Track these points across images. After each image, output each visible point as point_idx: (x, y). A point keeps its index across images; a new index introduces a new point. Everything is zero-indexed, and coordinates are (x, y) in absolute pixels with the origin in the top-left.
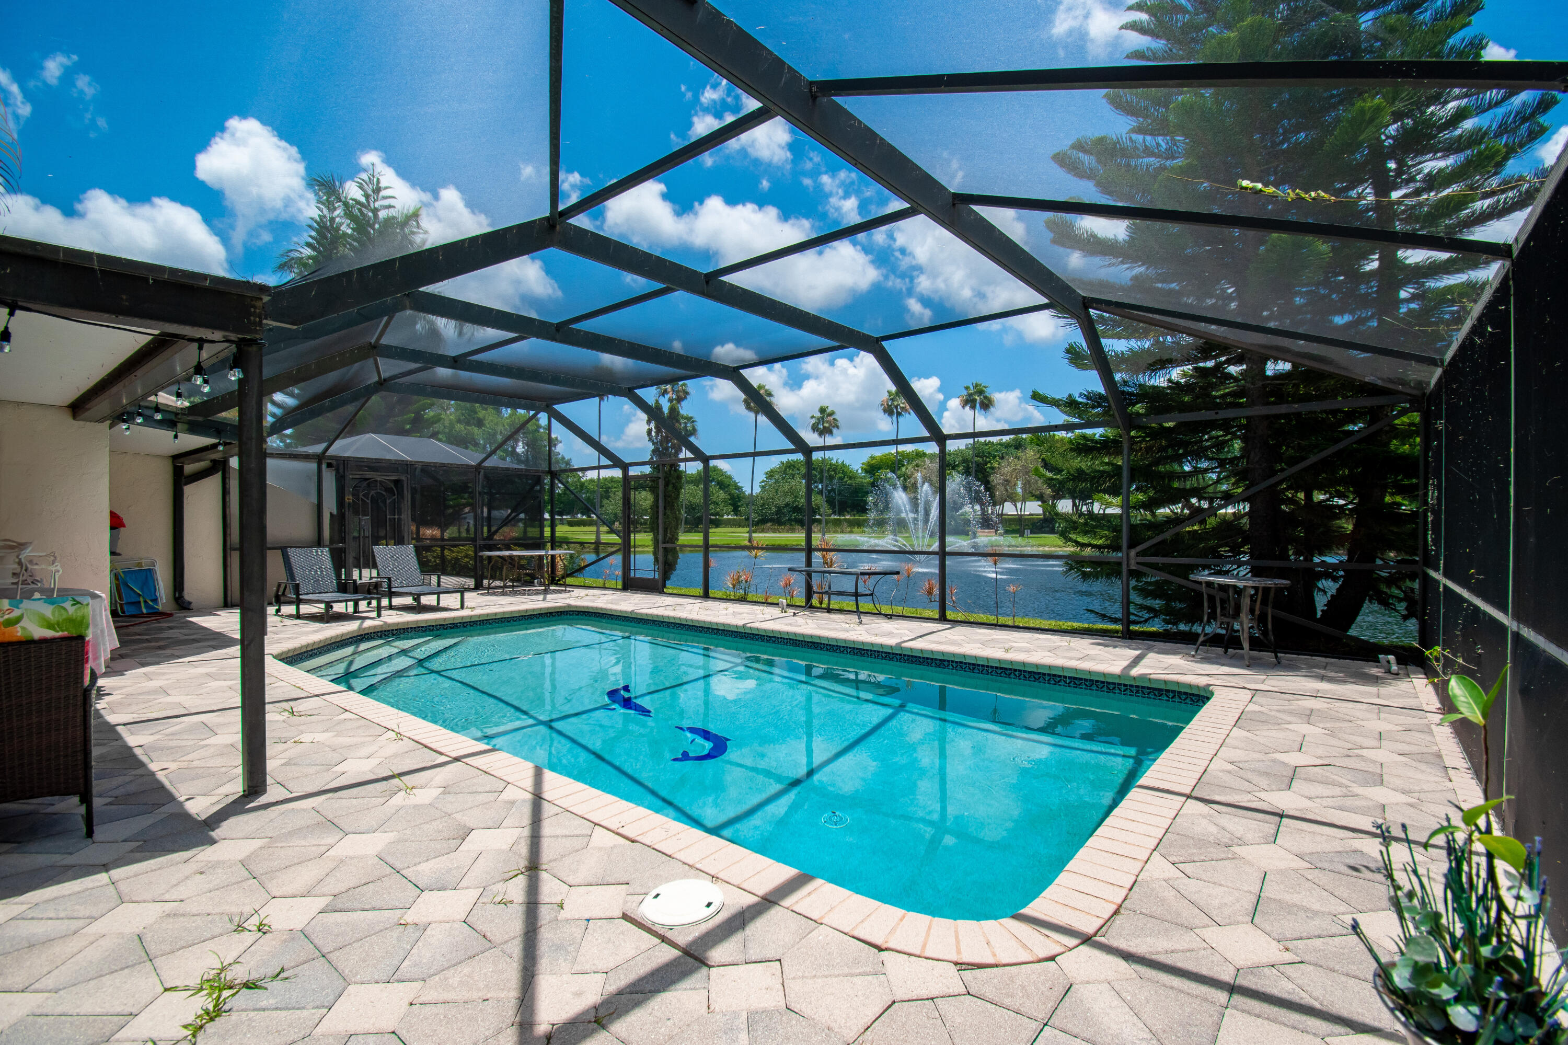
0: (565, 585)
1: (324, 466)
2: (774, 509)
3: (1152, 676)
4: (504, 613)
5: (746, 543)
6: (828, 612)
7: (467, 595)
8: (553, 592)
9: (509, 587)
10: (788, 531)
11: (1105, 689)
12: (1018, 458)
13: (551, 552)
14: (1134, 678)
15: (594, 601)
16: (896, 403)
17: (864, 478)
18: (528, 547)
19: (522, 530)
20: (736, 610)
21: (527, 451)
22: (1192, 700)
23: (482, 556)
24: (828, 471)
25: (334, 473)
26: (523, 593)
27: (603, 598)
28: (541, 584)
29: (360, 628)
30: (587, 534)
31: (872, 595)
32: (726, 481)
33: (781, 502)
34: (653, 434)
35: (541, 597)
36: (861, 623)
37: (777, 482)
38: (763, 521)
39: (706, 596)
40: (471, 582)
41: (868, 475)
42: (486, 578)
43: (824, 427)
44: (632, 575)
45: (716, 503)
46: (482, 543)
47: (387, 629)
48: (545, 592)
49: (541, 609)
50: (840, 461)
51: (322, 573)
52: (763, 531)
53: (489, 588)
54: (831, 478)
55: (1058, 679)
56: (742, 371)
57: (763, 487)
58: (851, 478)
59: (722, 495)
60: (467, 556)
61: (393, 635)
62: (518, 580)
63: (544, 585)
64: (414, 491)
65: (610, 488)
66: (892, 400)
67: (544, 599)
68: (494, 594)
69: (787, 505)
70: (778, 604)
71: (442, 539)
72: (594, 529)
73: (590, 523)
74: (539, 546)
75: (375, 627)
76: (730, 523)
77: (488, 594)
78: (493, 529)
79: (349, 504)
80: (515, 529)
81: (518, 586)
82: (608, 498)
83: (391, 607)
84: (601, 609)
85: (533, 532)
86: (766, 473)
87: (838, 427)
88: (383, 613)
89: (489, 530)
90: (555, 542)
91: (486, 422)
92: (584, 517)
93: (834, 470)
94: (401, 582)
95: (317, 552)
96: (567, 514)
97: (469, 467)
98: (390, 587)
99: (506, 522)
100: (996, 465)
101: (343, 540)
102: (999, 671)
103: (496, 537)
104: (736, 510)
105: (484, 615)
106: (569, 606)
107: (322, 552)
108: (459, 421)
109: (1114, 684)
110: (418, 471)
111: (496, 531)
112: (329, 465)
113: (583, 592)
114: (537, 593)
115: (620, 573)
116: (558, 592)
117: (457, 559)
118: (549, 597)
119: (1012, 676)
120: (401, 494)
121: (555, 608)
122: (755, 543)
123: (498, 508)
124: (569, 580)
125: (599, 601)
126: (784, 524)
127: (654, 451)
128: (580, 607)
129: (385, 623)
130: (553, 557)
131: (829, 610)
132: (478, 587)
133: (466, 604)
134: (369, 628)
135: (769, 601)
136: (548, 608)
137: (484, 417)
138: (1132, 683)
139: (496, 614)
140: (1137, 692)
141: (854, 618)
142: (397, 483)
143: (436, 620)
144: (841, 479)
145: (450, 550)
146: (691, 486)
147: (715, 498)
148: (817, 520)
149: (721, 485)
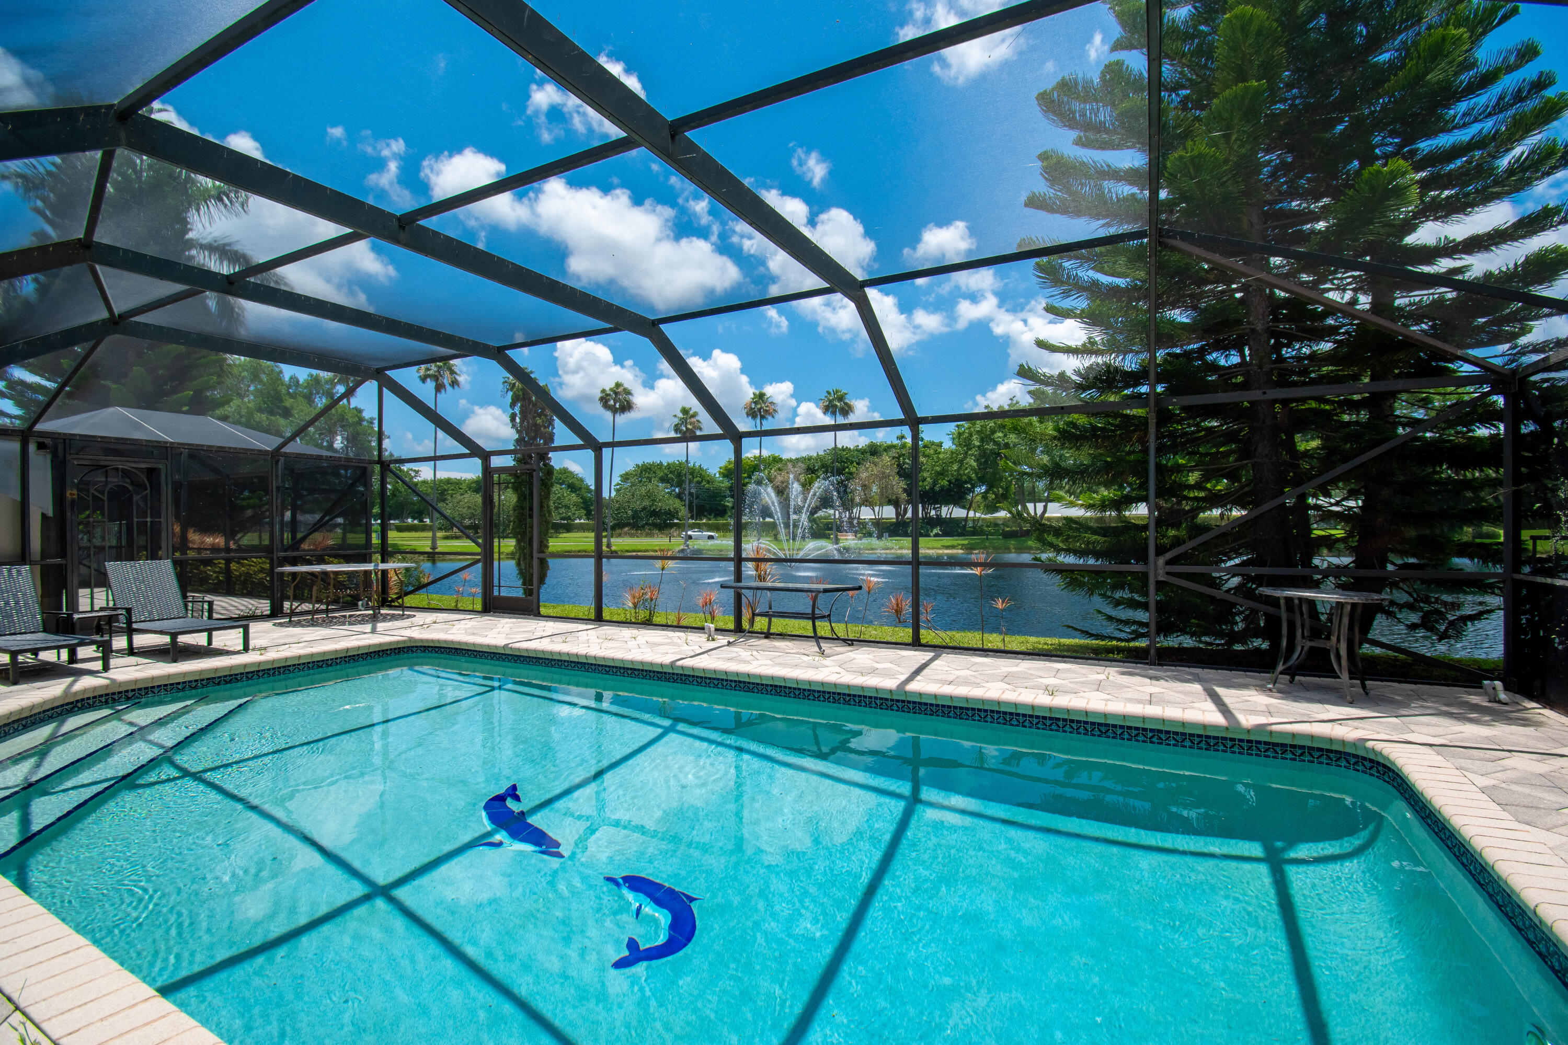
0: (402, 607)
1: (32, 447)
2: (630, 513)
3: (1274, 728)
4: (312, 655)
5: (593, 548)
6: (766, 637)
7: (255, 628)
8: (385, 618)
9: (322, 611)
10: (647, 536)
11: (1203, 745)
12: (876, 464)
13: (382, 566)
14: (1249, 731)
15: (446, 631)
16: (759, 406)
17: (722, 482)
18: (348, 559)
19: (340, 536)
20: (651, 639)
21: (347, 447)
22: (1329, 758)
23: (282, 574)
25: (49, 457)
26: (342, 622)
27: (459, 626)
28: (367, 608)
29: (66, 692)
30: (421, 541)
31: (829, 616)
32: (578, 484)
33: (638, 505)
34: (518, 420)
35: (368, 628)
36: (823, 653)
37: (633, 485)
38: (622, 526)
39: (599, 619)
40: (264, 606)
41: (726, 480)
42: (288, 599)
44: (496, 593)
45: (567, 507)
46: (282, 554)
47: (116, 690)
48: (374, 619)
49: (369, 646)
50: (697, 465)
51: (17, 603)
52: (620, 535)
53: (293, 613)
54: (688, 482)
55: (1134, 732)
56: (662, 326)
57: (618, 491)
58: (708, 482)
59: (574, 498)
60: (262, 570)
61: (128, 699)
62: (335, 601)
63: (373, 608)
64: (177, 486)
65: (447, 490)
66: (756, 403)
67: (374, 631)
68: (299, 624)
69: (644, 509)
70: (703, 629)
71: (228, 550)
72: (430, 534)
73: (424, 528)
74: (365, 559)
75: (95, 689)
76: (582, 528)
77: (291, 624)
78: (299, 535)
79: (73, 501)
80: (332, 535)
81: (334, 611)
82: (444, 500)
83: (131, 651)
84: (459, 643)
85: (356, 538)
86: (621, 476)
88: (113, 662)
89: (294, 537)
90: (386, 553)
91: (295, 412)
92: (416, 522)
93: (692, 474)
94: (151, 613)
95: (10, 571)
96: (398, 519)
97: (261, 452)
98: (129, 622)
99: (317, 527)
100: (853, 470)
101: (63, 554)
102: (1048, 722)
103: (305, 546)
104: (589, 515)
105: (280, 660)
106: (411, 639)
107: (19, 572)
108: (260, 410)
109: (1217, 738)
110: (183, 458)
111: (304, 539)
112: (41, 446)
113: (429, 617)
114: (363, 620)
115: (479, 590)
116: (394, 618)
117: (248, 575)
118: (381, 626)
119: (1067, 729)
120: (156, 489)
121: (390, 643)
123: (305, 512)
124: (409, 600)
125: (454, 630)
126: (642, 529)
127: (517, 441)
128: (427, 641)
129: (113, 681)
130: (385, 573)
131: (768, 635)
132: (275, 612)
133: (252, 643)
134: (85, 691)
135: (683, 623)
136: (380, 645)
137: (292, 407)
138: (1245, 737)
139: (300, 657)
140: (1250, 748)
141: (812, 647)
142: (152, 473)
143: (201, 672)
144: (699, 483)
145: (238, 563)
147: (566, 502)
148: (676, 524)
149: (572, 488)
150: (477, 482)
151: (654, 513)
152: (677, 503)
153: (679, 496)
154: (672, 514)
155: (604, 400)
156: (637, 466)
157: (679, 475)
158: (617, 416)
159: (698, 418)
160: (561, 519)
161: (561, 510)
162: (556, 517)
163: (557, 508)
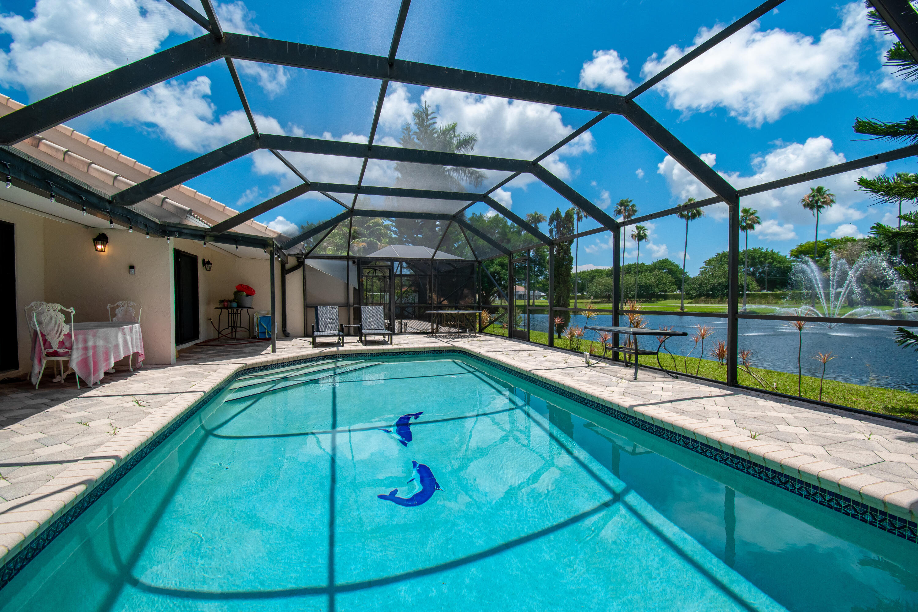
2: (709, 287)
5: (679, 310)
10: (719, 302)
16: (817, 199)
17: (791, 261)
24: (759, 258)
25: (356, 266)
32: (674, 269)
33: (716, 281)
37: (714, 267)
38: (699, 296)
41: (794, 259)
43: (747, 224)
44: (514, 328)
45: (665, 284)
50: (769, 250)
54: (761, 263)
57: (702, 272)
58: (779, 262)
59: (670, 277)
65: (594, 276)
66: (814, 196)
67: (448, 341)
69: (720, 284)
76: (674, 297)
77: (431, 336)
86: (706, 262)
87: (759, 223)
93: (764, 257)
94: (374, 327)
97: (427, 260)
98: (361, 330)
104: (680, 288)
116: (471, 337)
122: (686, 310)
126: (718, 297)
144: (771, 263)
146: (647, 273)
147: (664, 280)
149: (670, 272)
150: (610, 271)
152: (749, 279)
153: (753, 274)
156: (718, 254)
157: (753, 259)
158: (689, 222)
159: (757, 215)
160: (661, 291)
161: (660, 286)
162: (657, 291)
163: (658, 285)
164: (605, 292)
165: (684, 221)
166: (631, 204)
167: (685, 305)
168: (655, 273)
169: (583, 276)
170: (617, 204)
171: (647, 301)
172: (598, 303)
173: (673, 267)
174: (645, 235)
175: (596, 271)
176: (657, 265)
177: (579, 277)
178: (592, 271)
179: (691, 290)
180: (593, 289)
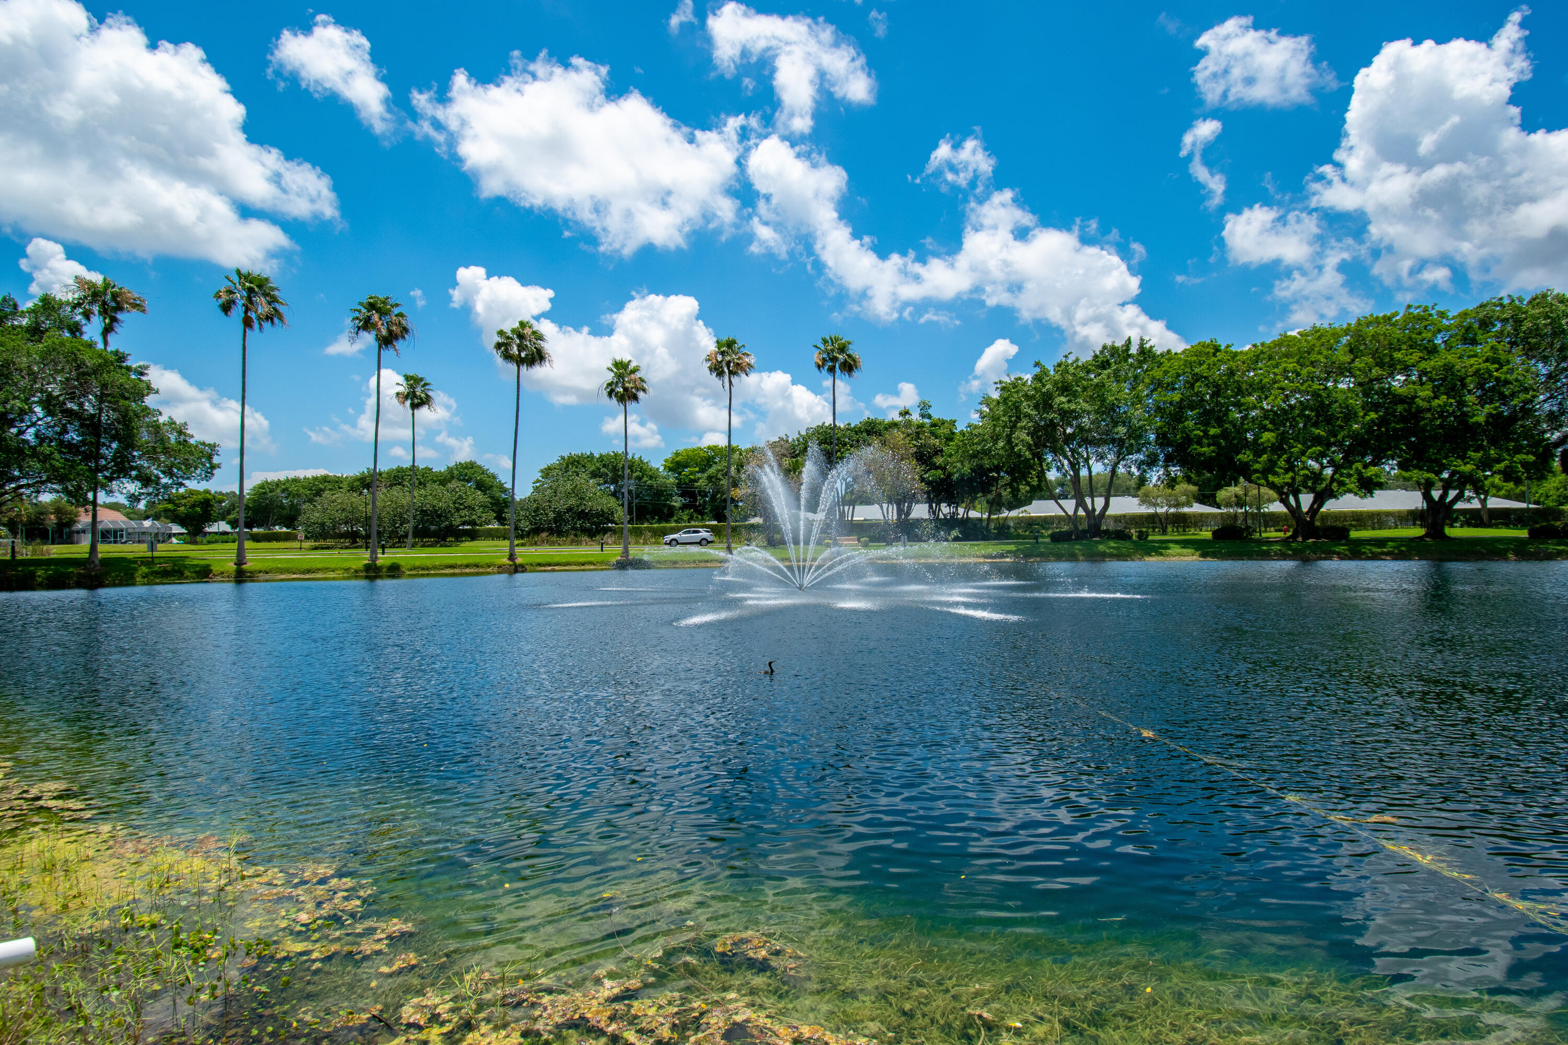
2: (552, 515)
5: (505, 561)
16: (728, 358)
17: (667, 477)
24: (623, 468)
32: (488, 481)
33: (562, 505)
37: (556, 481)
38: (536, 531)
41: (672, 474)
43: (626, 390)
45: (471, 508)
50: (637, 457)
58: (651, 478)
59: (480, 496)
65: (321, 490)
66: (723, 354)
69: (570, 509)
76: (491, 535)
86: (542, 471)
87: (644, 390)
93: (631, 467)
96: (259, 526)
104: (500, 519)
122: (519, 561)
126: (567, 533)
144: (639, 478)
146: (436, 486)
147: (470, 502)
148: (610, 529)
149: (480, 486)
151: (582, 515)
152: (613, 503)
153: (615, 494)
154: (606, 516)
155: (503, 347)
156: (563, 458)
157: (615, 469)
158: (523, 370)
160: (463, 524)
161: (463, 513)
162: (456, 521)
163: (458, 510)
164: (346, 523)
165: (513, 367)
166: (396, 311)
167: (518, 550)
168: (450, 485)
169: (293, 488)
170: (361, 304)
171: (437, 542)
172: (328, 548)
173: (485, 478)
174: (428, 397)
175: (325, 479)
176: (455, 472)
177: (283, 491)
178: (315, 479)
179: (519, 520)
180: (316, 516)
